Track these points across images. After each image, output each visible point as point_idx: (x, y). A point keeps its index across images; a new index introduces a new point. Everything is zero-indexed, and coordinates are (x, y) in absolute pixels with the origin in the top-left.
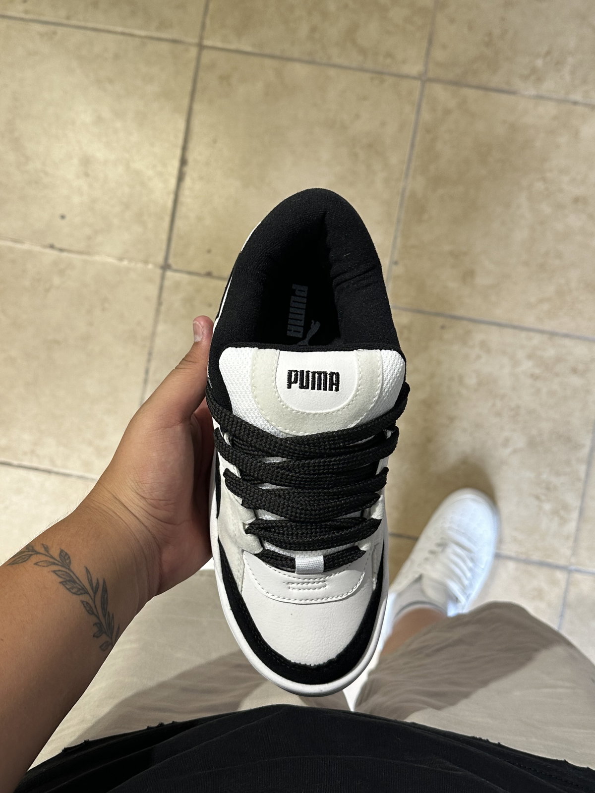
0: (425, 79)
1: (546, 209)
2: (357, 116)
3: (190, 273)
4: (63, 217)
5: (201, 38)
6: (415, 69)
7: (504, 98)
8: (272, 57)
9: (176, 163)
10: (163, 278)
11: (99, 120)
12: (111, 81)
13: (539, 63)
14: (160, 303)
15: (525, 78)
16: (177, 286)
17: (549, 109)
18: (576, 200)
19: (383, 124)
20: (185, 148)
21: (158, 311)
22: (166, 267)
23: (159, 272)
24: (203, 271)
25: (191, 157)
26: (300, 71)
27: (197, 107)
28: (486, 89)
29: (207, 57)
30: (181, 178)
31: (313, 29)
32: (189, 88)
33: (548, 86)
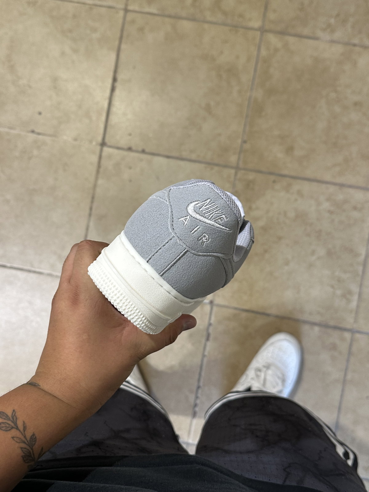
0: (263, 30)
1: (337, 109)
2: (222, 53)
3: (118, 148)
4: (40, 113)
5: (126, 5)
6: (256, 24)
7: (311, 42)
8: (169, 16)
9: (110, 81)
10: (101, 151)
12: (70, 31)
13: (332, 21)
14: (99, 166)
15: (324, 30)
16: (110, 157)
17: (338, 49)
18: (356, 104)
19: (237, 57)
20: (115, 72)
21: (98, 172)
22: (103, 144)
23: (98, 148)
24: (126, 147)
25: (120, 77)
26: (186, 26)
27: (123, 46)
28: (300, 36)
29: (130, 16)
30: (113, 89)
32: (118, 35)
33: (338, 35)
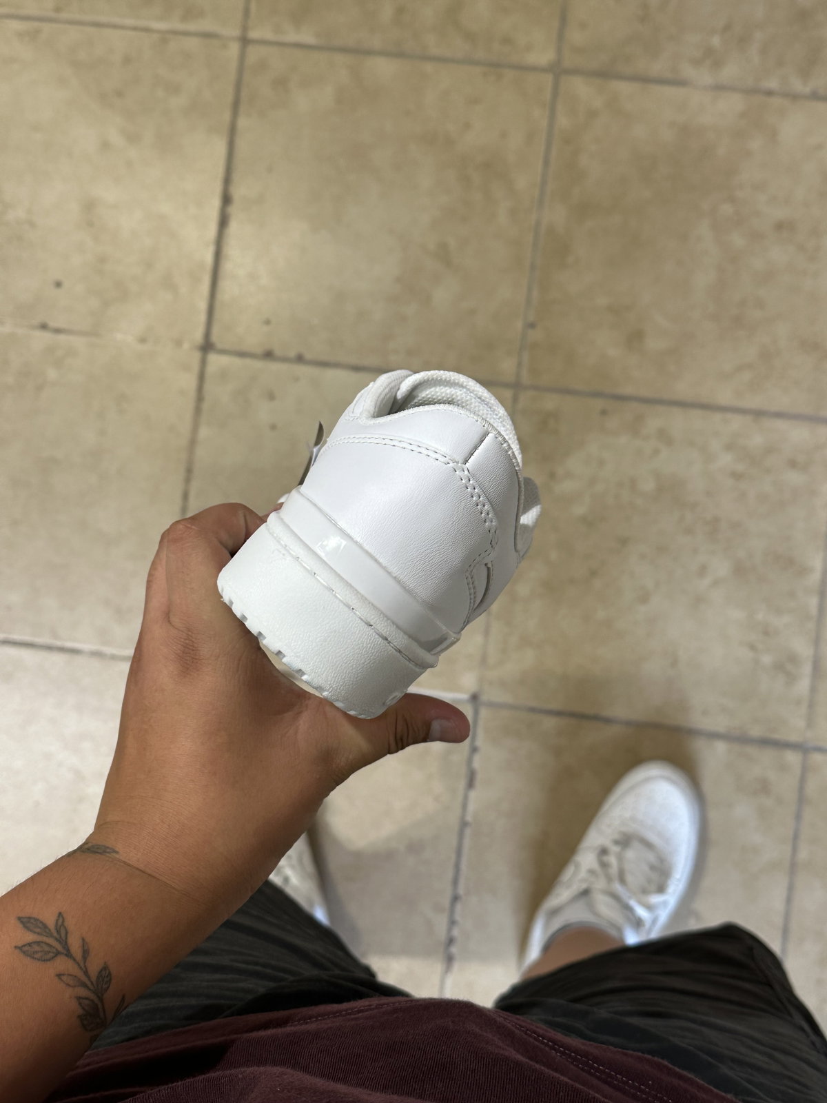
0: (557, 70)
1: (738, 240)
2: (468, 126)
3: (242, 354)
4: (58, 284)
5: (245, 28)
6: (543, 56)
7: (669, 91)
8: (344, 50)
9: (216, 203)
10: (203, 362)
11: (105, 146)
13: (716, 41)
14: (200, 397)
15: (697, 63)
16: (224, 375)
17: (733, 104)
18: (779, 226)
19: (504, 135)
20: (227, 180)
21: (198, 411)
22: (207, 347)
23: (197, 355)
24: (259, 351)
25: (238, 192)
26: (384, 69)
27: (242, 122)
28: (645, 80)
29: (254, 54)
30: (223, 222)
31: (400, 11)
32: (230, 98)
33: (730, 71)
